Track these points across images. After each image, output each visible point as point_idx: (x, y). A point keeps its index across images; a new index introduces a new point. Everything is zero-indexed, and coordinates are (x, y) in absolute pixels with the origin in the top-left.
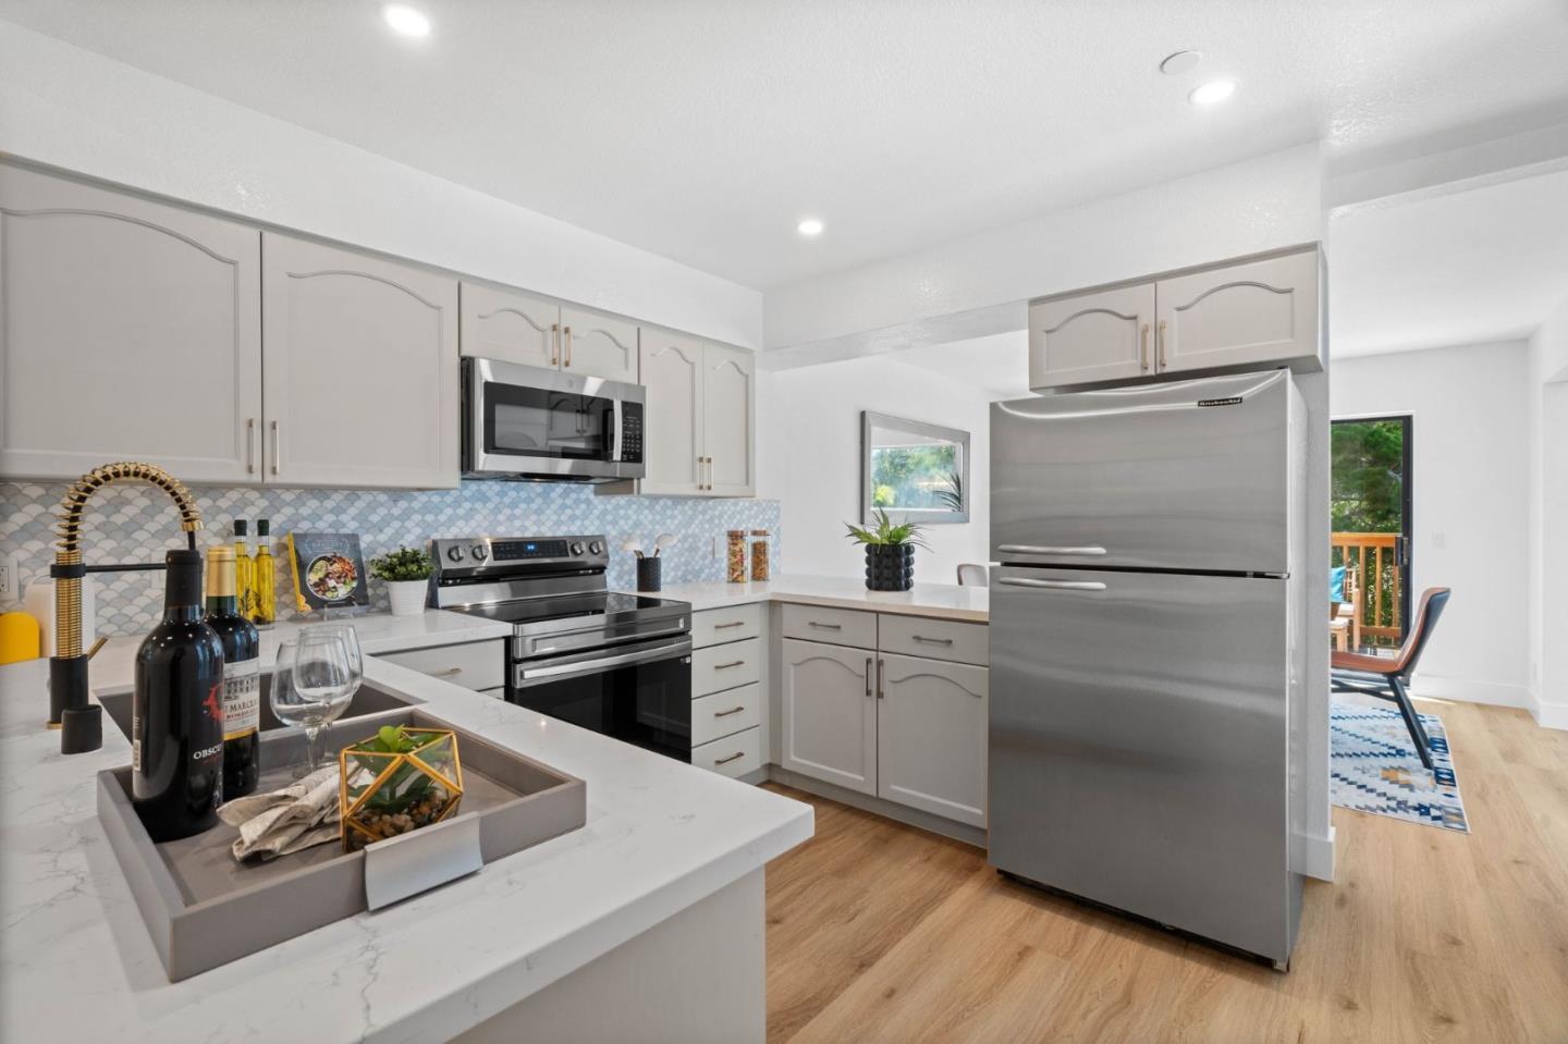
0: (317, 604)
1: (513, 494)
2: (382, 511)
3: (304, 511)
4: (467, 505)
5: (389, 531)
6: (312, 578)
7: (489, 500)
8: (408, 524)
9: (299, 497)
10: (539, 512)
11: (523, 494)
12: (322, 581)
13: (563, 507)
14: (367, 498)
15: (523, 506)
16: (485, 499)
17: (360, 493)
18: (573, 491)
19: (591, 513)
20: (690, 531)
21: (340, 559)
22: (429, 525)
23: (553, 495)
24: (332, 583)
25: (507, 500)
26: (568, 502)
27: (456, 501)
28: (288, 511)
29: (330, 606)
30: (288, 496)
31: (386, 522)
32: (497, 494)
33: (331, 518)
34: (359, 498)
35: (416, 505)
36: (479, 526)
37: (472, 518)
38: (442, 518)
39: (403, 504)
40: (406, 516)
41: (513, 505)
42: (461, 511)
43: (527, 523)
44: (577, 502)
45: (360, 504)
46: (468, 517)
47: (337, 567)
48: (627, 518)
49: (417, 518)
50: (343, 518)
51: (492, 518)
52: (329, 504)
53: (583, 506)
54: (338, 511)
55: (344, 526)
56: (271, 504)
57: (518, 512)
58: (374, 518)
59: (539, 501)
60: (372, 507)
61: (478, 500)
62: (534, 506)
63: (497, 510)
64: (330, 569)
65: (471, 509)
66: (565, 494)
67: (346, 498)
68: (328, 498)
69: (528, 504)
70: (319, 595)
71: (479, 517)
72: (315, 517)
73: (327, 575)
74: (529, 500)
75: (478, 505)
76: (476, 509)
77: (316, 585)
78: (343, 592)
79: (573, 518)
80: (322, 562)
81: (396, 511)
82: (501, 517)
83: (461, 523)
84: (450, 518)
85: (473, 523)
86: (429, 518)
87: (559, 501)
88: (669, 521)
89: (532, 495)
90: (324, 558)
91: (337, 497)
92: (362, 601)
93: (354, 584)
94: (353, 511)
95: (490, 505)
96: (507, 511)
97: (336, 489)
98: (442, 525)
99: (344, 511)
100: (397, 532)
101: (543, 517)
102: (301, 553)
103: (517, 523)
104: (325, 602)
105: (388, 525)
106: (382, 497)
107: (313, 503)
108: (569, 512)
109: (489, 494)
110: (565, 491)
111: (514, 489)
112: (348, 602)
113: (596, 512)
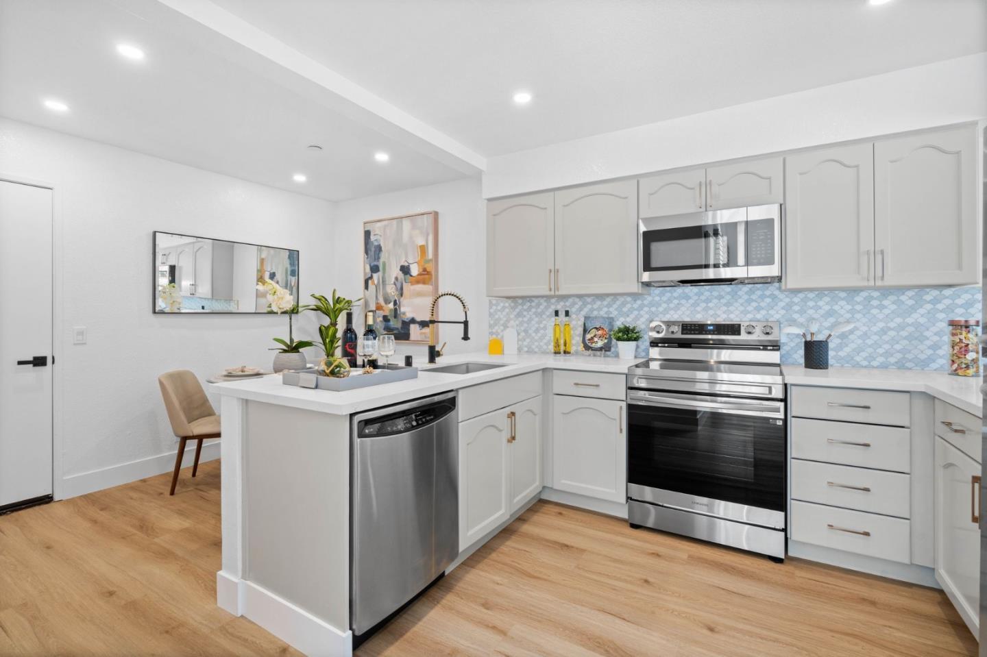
0: (587, 347)
1: (707, 294)
2: (629, 306)
3: (595, 306)
4: (676, 302)
5: (632, 316)
6: (588, 336)
7: (690, 298)
8: (642, 312)
9: (593, 300)
10: (728, 304)
11: (715, 294)
12: (592, 338)
13: (749, 301)
14: (621, 299)
15: (715, 301)
16: (687, 298)
17: (618, 297)
18: (758, 289)
19: (777, 305)
20: (909, 320)
21: (603, 328)
22: (653, 313)
23: (740, 293)
24: (596, 339)
25: (703, 298)
26: (754, 297)
27: (669, 300)
28: (589, 306)
29: (592, 350)
30: (589, 300)
31: (631, 310)
32: (696, 294)
33: (605, 309)
34: (618, 300)
35: (646, 302)
36: (683, 313)
37: (679, 309)
38: (661, 309)
39: (639, 302)
40: (640, 308)
41: (708, 301)
42: (672, 305)
43: (719, 312)
44: (762, 297)
45: (618, 303)
46: (677, 308)
47: (600, 332)
48: (817, 308)
49: (646, 309)
50: (611, 309)
51: (693, 308)
52: (605, 303)
53: (768, 300)
54: (609, 306)
55: (611, 313)
56: (583, 303)
57: (711, 305)
58: (625, 309)
59: (728, 297)
60: (624, 304)
61: (683, 298)
62: (723, 301)
63: (695, 304)
64: (597, 333)
65: (678, 304)
66: (751, 292)
67: (612, 300)
68: (605, 300)
69: (719, 300)
70: (589, 344)
71: (683, 309)
72: (599, 309)
73: (595, 336)
74: (720, 297)
75: (683, 302)
76: (681, 304)
77: (589, 340)
78: (600, 344)
79: (758, 309)
80: (594, 330)
81: (635, 306)
82: (699, 309)
83: (672, 312)
84: (665, 309)
85: (679, 312)
86: (653, 309)
87: (746, 297)
88: (875, 311)
89: (722, 293)
90: (595, 328)
91: (609, 299)
92: (607, 349)
93: (606, 341)
94: (615, 306)
95: (691, 301)
96: (703, 305)
97: (608, 295)
98: (661, 313)
99: (611, 306)
100: (636, 316)
101: (731, 308)
102: (586, 325)
103: (711, 312)
104: (591, 348)
105: (632, 313)
106: (629, 299)
107: (599, 303)
108: (754, 304)
109: (691, 294)
110: (750, 289)
111: (708, 291)
112: (601, 349)
113: (782, 304)
